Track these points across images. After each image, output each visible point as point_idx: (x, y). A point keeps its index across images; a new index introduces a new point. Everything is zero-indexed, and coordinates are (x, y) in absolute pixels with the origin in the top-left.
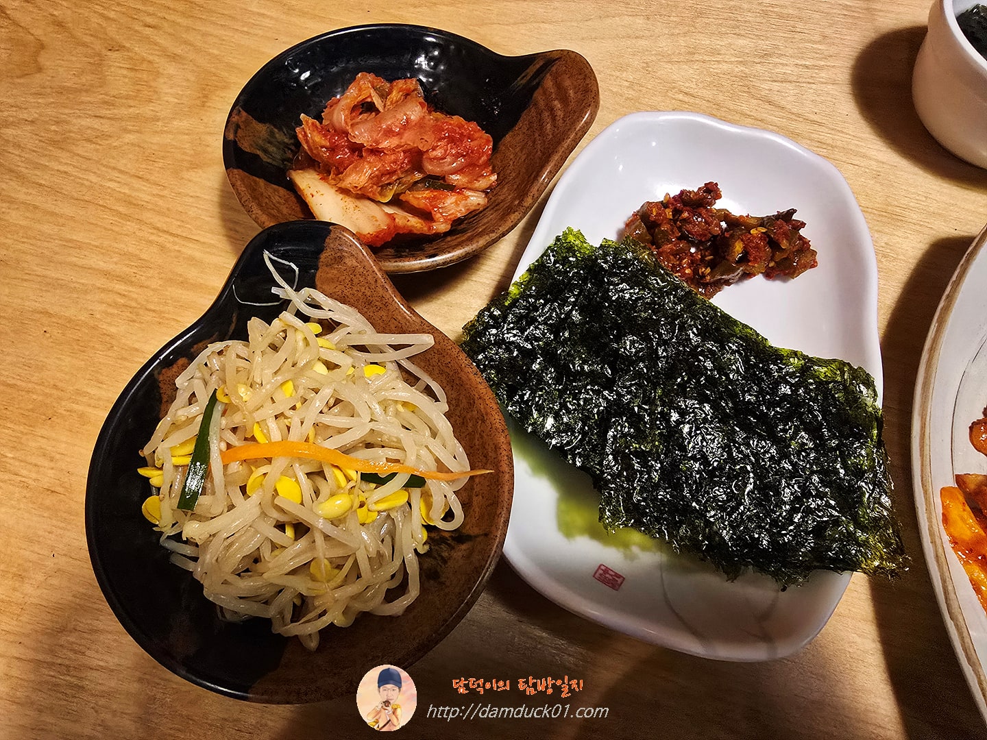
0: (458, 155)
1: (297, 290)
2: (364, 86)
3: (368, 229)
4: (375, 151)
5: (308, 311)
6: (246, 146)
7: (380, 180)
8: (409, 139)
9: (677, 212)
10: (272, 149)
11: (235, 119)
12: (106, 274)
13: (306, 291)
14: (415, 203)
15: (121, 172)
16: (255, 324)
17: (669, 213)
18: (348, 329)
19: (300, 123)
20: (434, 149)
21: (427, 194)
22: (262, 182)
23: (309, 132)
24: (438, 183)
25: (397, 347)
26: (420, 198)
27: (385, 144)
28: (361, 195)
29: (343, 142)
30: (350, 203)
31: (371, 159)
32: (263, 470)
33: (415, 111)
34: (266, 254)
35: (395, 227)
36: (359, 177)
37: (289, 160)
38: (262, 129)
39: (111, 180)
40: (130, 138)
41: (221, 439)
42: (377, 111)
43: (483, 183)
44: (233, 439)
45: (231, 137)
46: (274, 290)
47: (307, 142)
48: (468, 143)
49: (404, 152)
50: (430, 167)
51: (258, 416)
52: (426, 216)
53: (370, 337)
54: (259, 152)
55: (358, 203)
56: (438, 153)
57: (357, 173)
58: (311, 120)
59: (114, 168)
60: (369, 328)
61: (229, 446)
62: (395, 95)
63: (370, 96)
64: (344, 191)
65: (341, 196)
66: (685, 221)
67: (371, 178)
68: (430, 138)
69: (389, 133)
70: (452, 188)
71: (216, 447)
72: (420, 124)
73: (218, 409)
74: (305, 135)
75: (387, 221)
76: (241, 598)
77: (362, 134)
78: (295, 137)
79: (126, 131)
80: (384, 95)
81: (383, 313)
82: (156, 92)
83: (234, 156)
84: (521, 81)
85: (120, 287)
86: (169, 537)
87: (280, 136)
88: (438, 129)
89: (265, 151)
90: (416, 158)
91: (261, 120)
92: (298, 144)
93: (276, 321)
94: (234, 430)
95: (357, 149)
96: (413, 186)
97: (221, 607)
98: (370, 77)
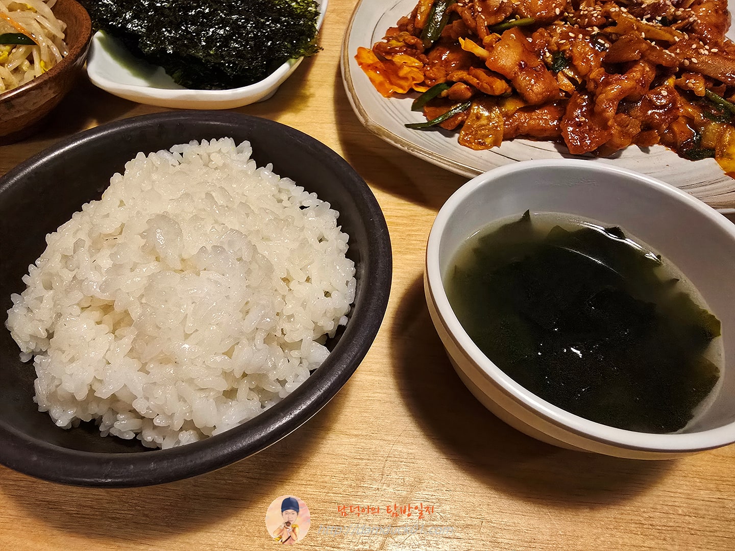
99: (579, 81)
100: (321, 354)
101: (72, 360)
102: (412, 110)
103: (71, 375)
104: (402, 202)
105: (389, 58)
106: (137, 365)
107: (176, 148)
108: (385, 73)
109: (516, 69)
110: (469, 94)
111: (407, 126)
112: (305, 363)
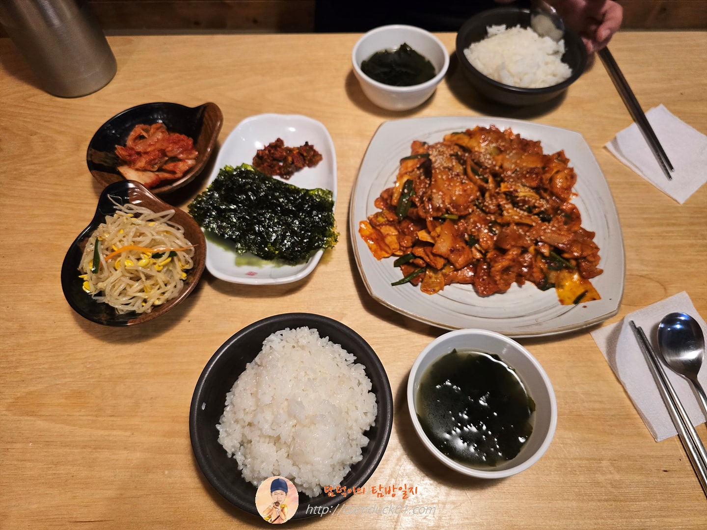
0: (178, 148)
1: (123, 206)
2: (138, 130)
3: (148, 181)
4: (146, 153)
5: (127, 211)
6: (96, 161)
7: (151, 163)
8: (158, 146)
9: (269, 151)
10: (108, 161)
11: (90, 152)
12: (51, 224)
13: (126, 205)
14: (168, 169)
15: (48, 184)
16: (108, 218)
17: (267, 152)
18: (145, 215)
19: (116, 149)
20: (168, 147)
21: (172, 164)
22: (106, 174)
23: (120, 151)
24: (174, 159)
25: (163, 217)
26: (170, 166)
27: (149, 149)
28: (144, 170)
29: (133, 152)
30: (140, 173)
31: (145, 156)
32: (119, 259)
33: (160, 135)
34: (109, 196)
35: (160, 178)
36: (142, 163)
37: (116, 163)
38: (102, 154)
39: (45, 188)
40: (50, 169)
41: (103, 254)
42: (146, 138)
43: (193, 156)
44: (108, 253)
45: (89, 159)
46: (115, 207)
47: (120, 155)
48: (182, 143)
49: (158, 151)
50: (170, 154)
51: (113, 242)
52: (173, 172)
53: (153, 215)
54: (103, 163)
55: (144, 173)
56: (170, 149)
57: (140, 162)
58: (120, 147)
59: (45, 183)
60: (152, 213)
61: (107, 255)
62: (152, 131)
63: (141, 133)
64: (137, 170)
65: (137, 172)
66: (273, 153)
67: (146, 163)
68: (165, 144)
69: (150, 145)
70: (180, 160)
71: (102, 258)
72: (163, 140)
73: (99, 243)
74: (119, 153)
75: (156, 177)
76: (122, 304)
77: (140, 148)
78: (116, 154)
79: (47, 167)
80: (147, 131)
81: (156, 207)
82: (56, 149)
83: (92, 166)
84: (198, 116)
85: (58, 227)
86: (95, 295)
87: (110, 155)
88: (168, 140)
89: (105, 162)
90: (163, 153)
91: (100, 151)
92: (118, 157)
93: (115, 215)
94: (107, 249)
95: (139, 153)
96: (166, 163)
97: (117, 309)
98: (142, 125)
99: (483, 252)
100: (365, 441)
101: (262, 462)
102: (395, 266)
103: (263, 469)
104: (393, 326)
105: (378, 228)
106: (291, 462)
107: (278, 333)
108: (376, 241)
109: (449, 252)
110: (424, 265)
111: (393, 284)
112: (358, 445)
